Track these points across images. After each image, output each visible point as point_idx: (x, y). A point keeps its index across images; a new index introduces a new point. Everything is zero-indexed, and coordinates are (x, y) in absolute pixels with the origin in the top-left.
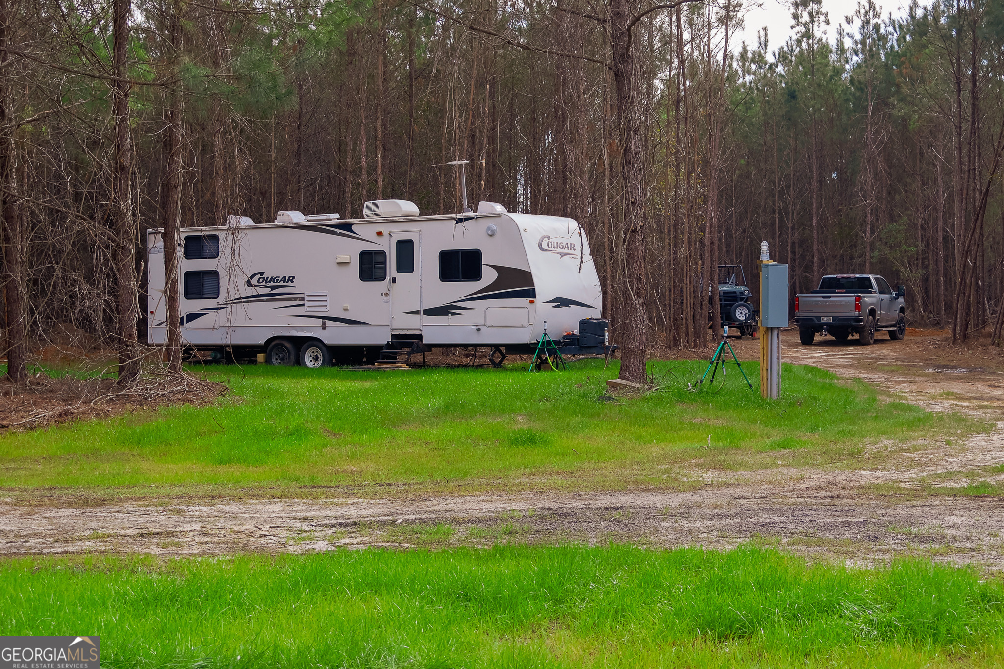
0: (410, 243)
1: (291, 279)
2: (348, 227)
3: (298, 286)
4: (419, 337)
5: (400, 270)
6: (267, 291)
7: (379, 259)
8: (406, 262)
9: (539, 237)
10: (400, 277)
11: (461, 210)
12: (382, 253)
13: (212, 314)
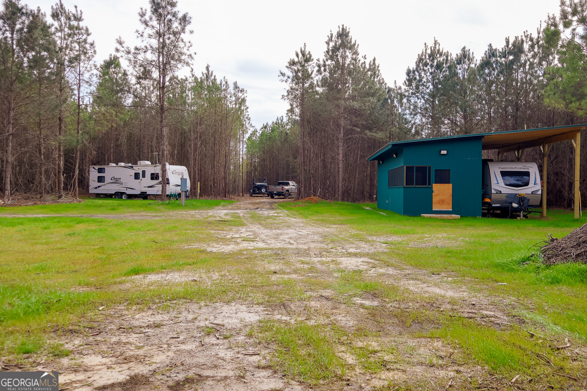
0: (145, 171)
1: (120, 179)
2: (132, 167)
3: (122, 180)
4: (146, 193)
5: (143, 177)
6: (115, 181)
7: (138, 174)
8: (144, 176)
9: (172, 171)
10: (143, 179)
11: (156, 164)
12: (139, 173)
13: (103, 186)
